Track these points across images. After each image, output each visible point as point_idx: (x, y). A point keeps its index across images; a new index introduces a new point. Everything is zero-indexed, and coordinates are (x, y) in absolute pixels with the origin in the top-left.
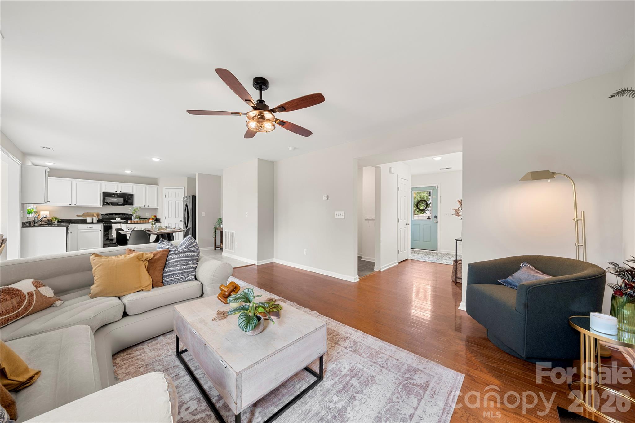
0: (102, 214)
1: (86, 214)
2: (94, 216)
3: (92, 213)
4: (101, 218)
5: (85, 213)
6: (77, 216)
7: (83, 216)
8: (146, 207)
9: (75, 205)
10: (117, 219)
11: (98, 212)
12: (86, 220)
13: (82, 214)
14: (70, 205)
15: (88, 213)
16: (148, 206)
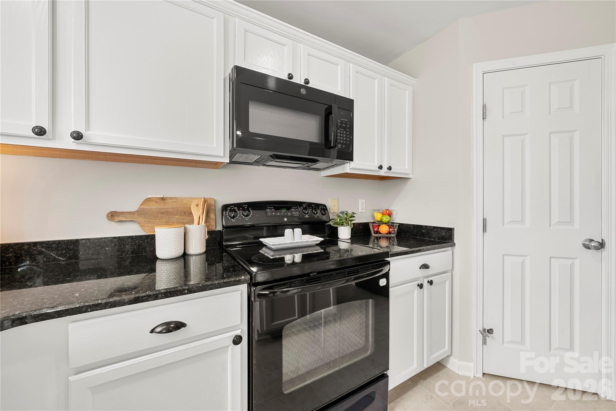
0: (225, 207)
1: (154, 206)
2: (191, 214)
3: (181, 199)
4: (219, 228)
5: (148, 200)
6: (112, 216)
7: (141, 219)
8: (383, 172)
9: (78, 136)
10: (288, 232)
11: (207, 196)
12: (151, 239)
13: (133, 206)
14: (40, 132)
15: (163, 199)
16: (390, 168)
